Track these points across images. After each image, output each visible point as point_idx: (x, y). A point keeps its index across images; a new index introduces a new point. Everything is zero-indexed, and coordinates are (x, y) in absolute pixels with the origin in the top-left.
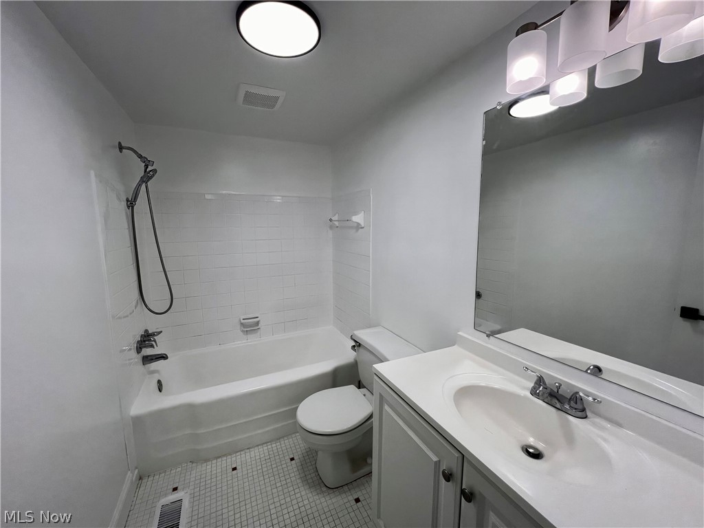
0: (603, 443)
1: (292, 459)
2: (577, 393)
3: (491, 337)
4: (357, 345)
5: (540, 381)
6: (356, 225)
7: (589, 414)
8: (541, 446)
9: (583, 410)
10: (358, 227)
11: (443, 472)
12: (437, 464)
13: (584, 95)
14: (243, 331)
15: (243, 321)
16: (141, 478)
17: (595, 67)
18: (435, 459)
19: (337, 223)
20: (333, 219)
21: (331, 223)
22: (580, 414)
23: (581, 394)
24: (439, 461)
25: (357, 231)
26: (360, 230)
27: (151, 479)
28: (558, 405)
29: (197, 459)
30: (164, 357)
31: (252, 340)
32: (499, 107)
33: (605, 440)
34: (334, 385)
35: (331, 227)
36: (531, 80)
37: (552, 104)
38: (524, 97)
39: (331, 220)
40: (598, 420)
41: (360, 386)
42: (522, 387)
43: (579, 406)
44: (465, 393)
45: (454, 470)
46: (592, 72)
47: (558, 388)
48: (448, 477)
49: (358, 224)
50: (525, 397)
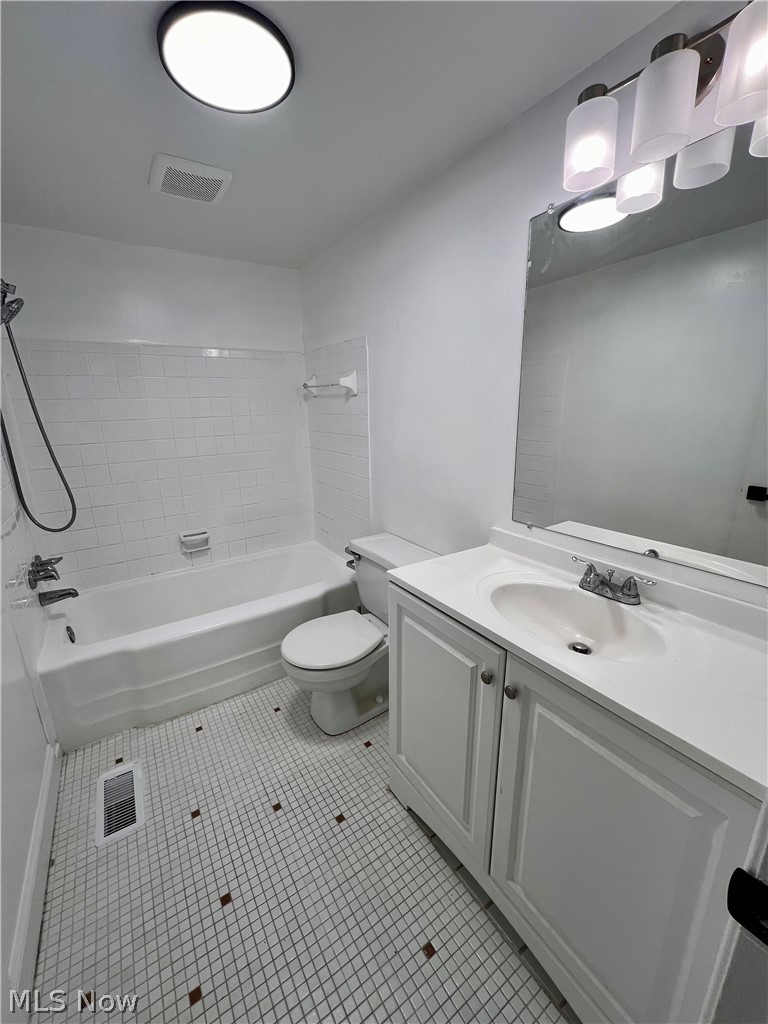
0: (656, 625)
1: (277, 710)
2: (632, 577)
3: (534, 528)
4: (356, 558)
5: (591, 569)
6: (344, 392)
7: (642, 600)
8: (588, 642)
9: (637, 596)
10: (349, 394)
11: (483, 676)
12: (474, 670)
13: (659, 198)
14: (185, 553)
15: (184, 539)
16: (64, 754)
17: (675, 157)
18: (471, 664)
19: (314, 390)
20: (309, 384)
21: (306, 391)
22: (633, 600)
23: (636, 578)
24: (477, 666)
25: (347, 400)
26: (352, 399)
27: (80, 753)
28: (610, 595)
29: (142, 723)
30: (73, 594)
31: (202, 566)
32: (551, 212)
33: (659, 623)
34: (326, 612)
35: (306, 397)
36: (596, 171)
37: (620, 209)
38: (584, 197)
39: (305, 386)
40: (652, 605)
41: (361, 610)
42: (569, 581)
43: (633, 592)
44: (504, 594)
45: (496, 673)
46: (670, 163)
47: (611, 575)
48: (488, 679)
49: (349, 390)
50: (574, 591)
